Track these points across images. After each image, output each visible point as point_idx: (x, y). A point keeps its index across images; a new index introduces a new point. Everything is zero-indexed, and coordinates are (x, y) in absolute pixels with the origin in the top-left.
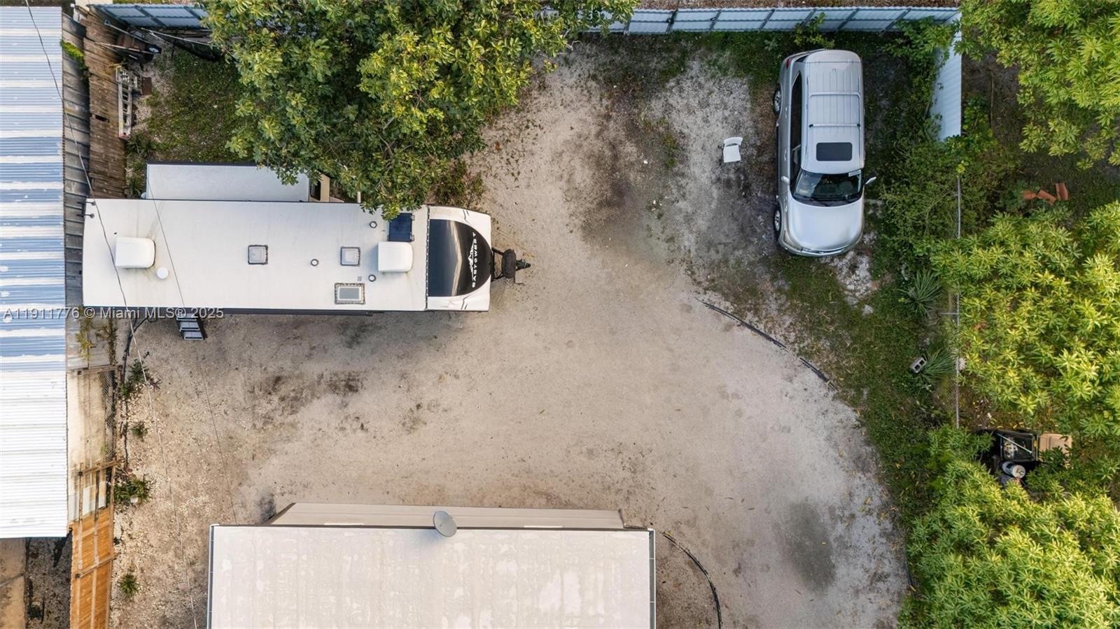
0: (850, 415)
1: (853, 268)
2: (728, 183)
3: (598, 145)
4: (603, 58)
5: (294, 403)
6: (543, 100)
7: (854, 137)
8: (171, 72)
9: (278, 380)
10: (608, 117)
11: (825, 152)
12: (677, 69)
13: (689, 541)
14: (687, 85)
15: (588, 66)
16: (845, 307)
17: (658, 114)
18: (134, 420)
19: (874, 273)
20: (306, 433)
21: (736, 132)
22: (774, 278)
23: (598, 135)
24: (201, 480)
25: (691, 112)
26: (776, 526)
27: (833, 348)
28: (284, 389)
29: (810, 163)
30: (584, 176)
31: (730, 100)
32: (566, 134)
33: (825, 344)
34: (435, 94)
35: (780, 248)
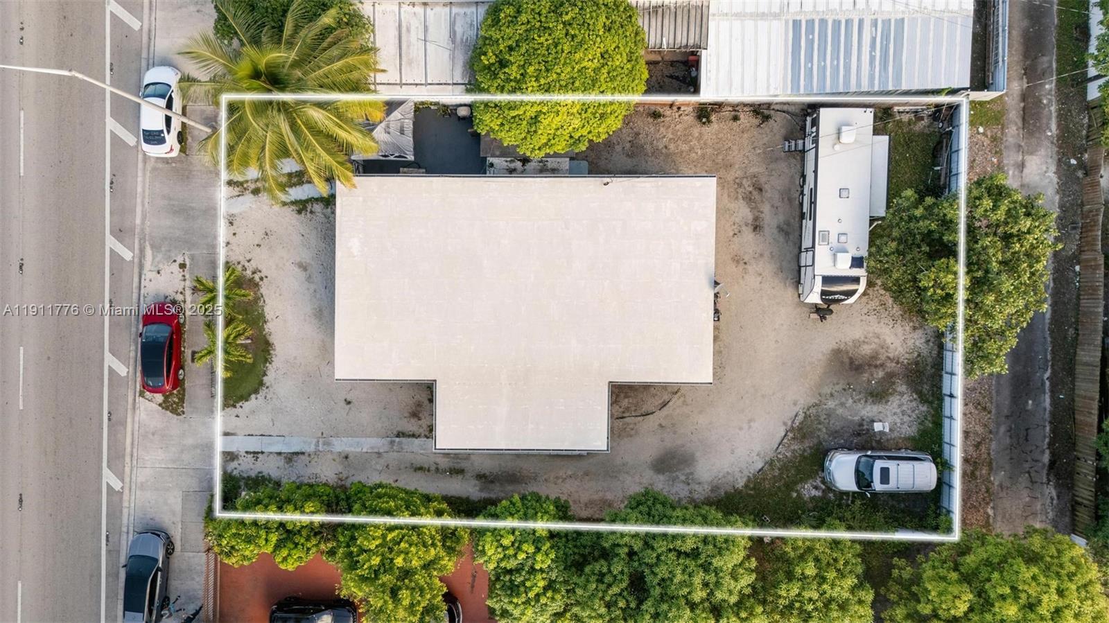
0: (740, 484)
1: (816, 488)
2: (861, 425)
3: (883, 357)
4: (930, 360)
5: (749, 199)
6: (908, 328)
7: (892, 486)
8: (926, 131)
9: (761, 190)
10: (897, 363)
11: (885, 473)
12: (923, 399)
13: (676, 401)
14: (914, 404)
15: (925, 352)
16: (796, 483)
17: (899, 389)
18: (742, 116)
19: (813, 498)
20: (732, 206)
21: (890, 430)
22: (810, 448)
23: (889, 358)
24: (709, 151)
25: (900, 406)
26: (683, 446)
27: (775, 476)
28: (755, 193)
29: (878, 465)
30: (866, 350)
31: (905, 426)
32: (889, 341)
33: (777, 473)
34: (939, 291)
35: (829, 450)
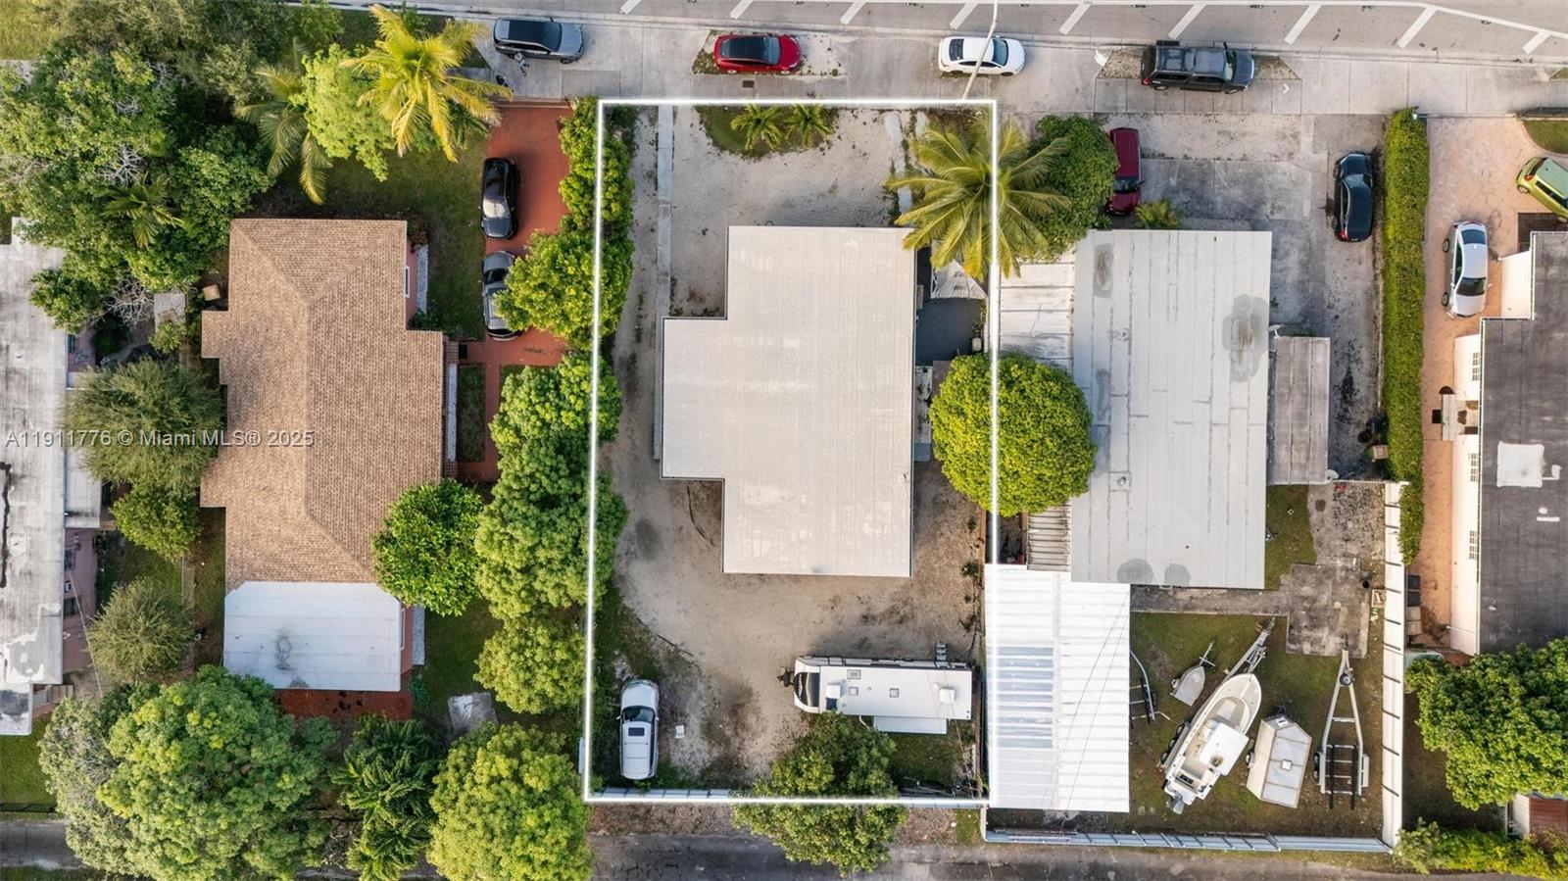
0: (626, 602)
1: (623, 673)
2: (681, 714)
3: (744, 735)
4: (741, 778)
5: (893, 611)
6: (771, 758)
7: (627, 738)
8: (953, 776)
9: (901, 622)
10: (739, 748)
11: (639, 732)
12: (706, 771)
13: (703, 543)
14: (701, 764)
15: (748, 774)
16: (628, 653)
17: (715, 750)
18: (970, 605)
19: (613, 670)
20: (886, 596)
21: (677, 740)
22: (660, 668)
23: (744, 740)
24: (938, 574)
25: (699, 750)
26: (662, 549)
27: (633, 634)
28: (897, 618)
29: (647, 726)
30: (751, 720)
31: (680, 755)
32: (759, 740)
33: (637, 636)
34: (805, 766)
35: (658, 684)
